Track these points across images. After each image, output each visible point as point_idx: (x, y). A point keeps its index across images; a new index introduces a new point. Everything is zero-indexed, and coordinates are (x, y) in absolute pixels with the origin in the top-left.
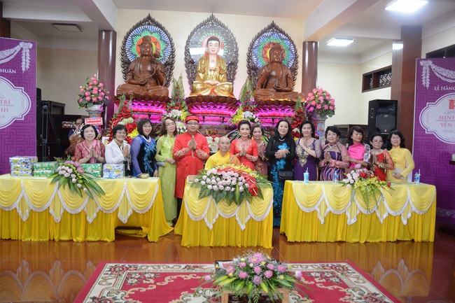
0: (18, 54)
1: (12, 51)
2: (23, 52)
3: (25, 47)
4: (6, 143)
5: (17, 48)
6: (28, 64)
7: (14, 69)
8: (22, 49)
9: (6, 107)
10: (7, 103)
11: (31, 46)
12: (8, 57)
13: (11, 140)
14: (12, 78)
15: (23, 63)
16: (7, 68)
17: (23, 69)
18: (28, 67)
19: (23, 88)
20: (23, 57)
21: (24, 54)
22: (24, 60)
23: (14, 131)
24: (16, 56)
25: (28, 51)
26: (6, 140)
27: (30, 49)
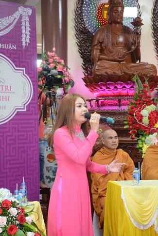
0: (17, 23)
1: (11, 18)
2: (23, 20)
3: (24, 14)
4: (8, 142)
5: (16, 15)
6: (28, 37)
7: (14, 43)
8: (21, 16)
9: (7, 95)
10: (8, 89)
11: (30, 12)
12: (7, 27)
13: (13, 138)
14: (12, 56)
15: (23, 36)
16: (7, 42)
17: (24, 44)
18: (28, 41)
19: (24, 69)
20: (23, 27)
21: (23, 23)
22: (24, 31)
23: (16, 126)
24: (15, 26)
25: (27, 19)
26: (8, 138)
27: (29, 16)
